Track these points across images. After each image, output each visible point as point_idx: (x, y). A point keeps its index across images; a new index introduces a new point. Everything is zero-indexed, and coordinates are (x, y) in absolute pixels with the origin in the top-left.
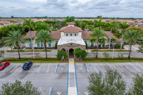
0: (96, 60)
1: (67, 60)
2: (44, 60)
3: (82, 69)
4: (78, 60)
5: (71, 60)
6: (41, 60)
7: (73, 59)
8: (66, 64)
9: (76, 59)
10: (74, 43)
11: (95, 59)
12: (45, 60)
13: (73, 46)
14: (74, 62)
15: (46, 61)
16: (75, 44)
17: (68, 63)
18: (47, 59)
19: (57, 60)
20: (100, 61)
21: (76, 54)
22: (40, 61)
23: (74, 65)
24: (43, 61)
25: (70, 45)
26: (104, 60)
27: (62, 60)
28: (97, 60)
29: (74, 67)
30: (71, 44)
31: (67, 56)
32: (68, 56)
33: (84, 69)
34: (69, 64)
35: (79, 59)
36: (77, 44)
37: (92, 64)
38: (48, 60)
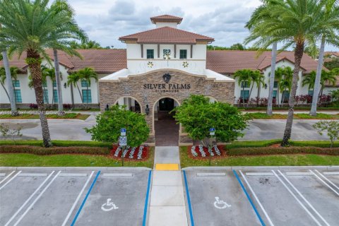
0: (287, 152)
1: (147, 153)
2: (30, 151)
3: (227, 205)
4: (200, 154)
5: (164, 154)
6: (18, 151)
7: (177, 149)
8: (136, 173)
9: (190, 147)
10: (179, 73)
11: (278, 147)
12: (39, 153)
13: (176, 88)
14: (182, 161)
15: (41, 158)
16: (185, 75)
17: (151, 166)
18: (47, 146)
19: (97, 153)
20: (304, 156)
21: (189, 119)
22: (12, 156)
23: (181, 182)
24: (24, 157)
25: (162, 81)
26: (322, 153)
27: (120, 154)
28: (293, 152)
29: (181, 190)
30: (167, 76)
31: (146, 134)
32: (152, 134)
33: (240, 205)
34: (155, 174)
35: (205, 149)
36: (196, 77)
37: (273, 172)
38: (49, 153)
